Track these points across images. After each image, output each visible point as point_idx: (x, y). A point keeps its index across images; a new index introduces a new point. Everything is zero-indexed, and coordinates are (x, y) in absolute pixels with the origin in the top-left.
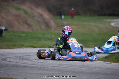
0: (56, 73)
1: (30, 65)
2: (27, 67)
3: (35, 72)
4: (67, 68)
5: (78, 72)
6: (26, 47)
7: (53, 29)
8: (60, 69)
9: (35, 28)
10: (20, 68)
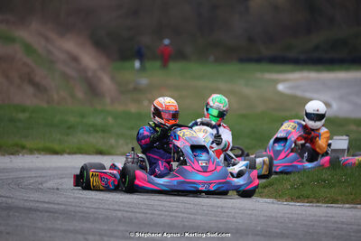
0: (121, 228)
1: (46, 205)
2: (36, 210)
3: (59, 227)
4: (152, 214)
5: (184, 226)
6: (31, 151)
7: (108, 100)
8: (131, 219)
9: (56, 97)
10: (17, 214)
